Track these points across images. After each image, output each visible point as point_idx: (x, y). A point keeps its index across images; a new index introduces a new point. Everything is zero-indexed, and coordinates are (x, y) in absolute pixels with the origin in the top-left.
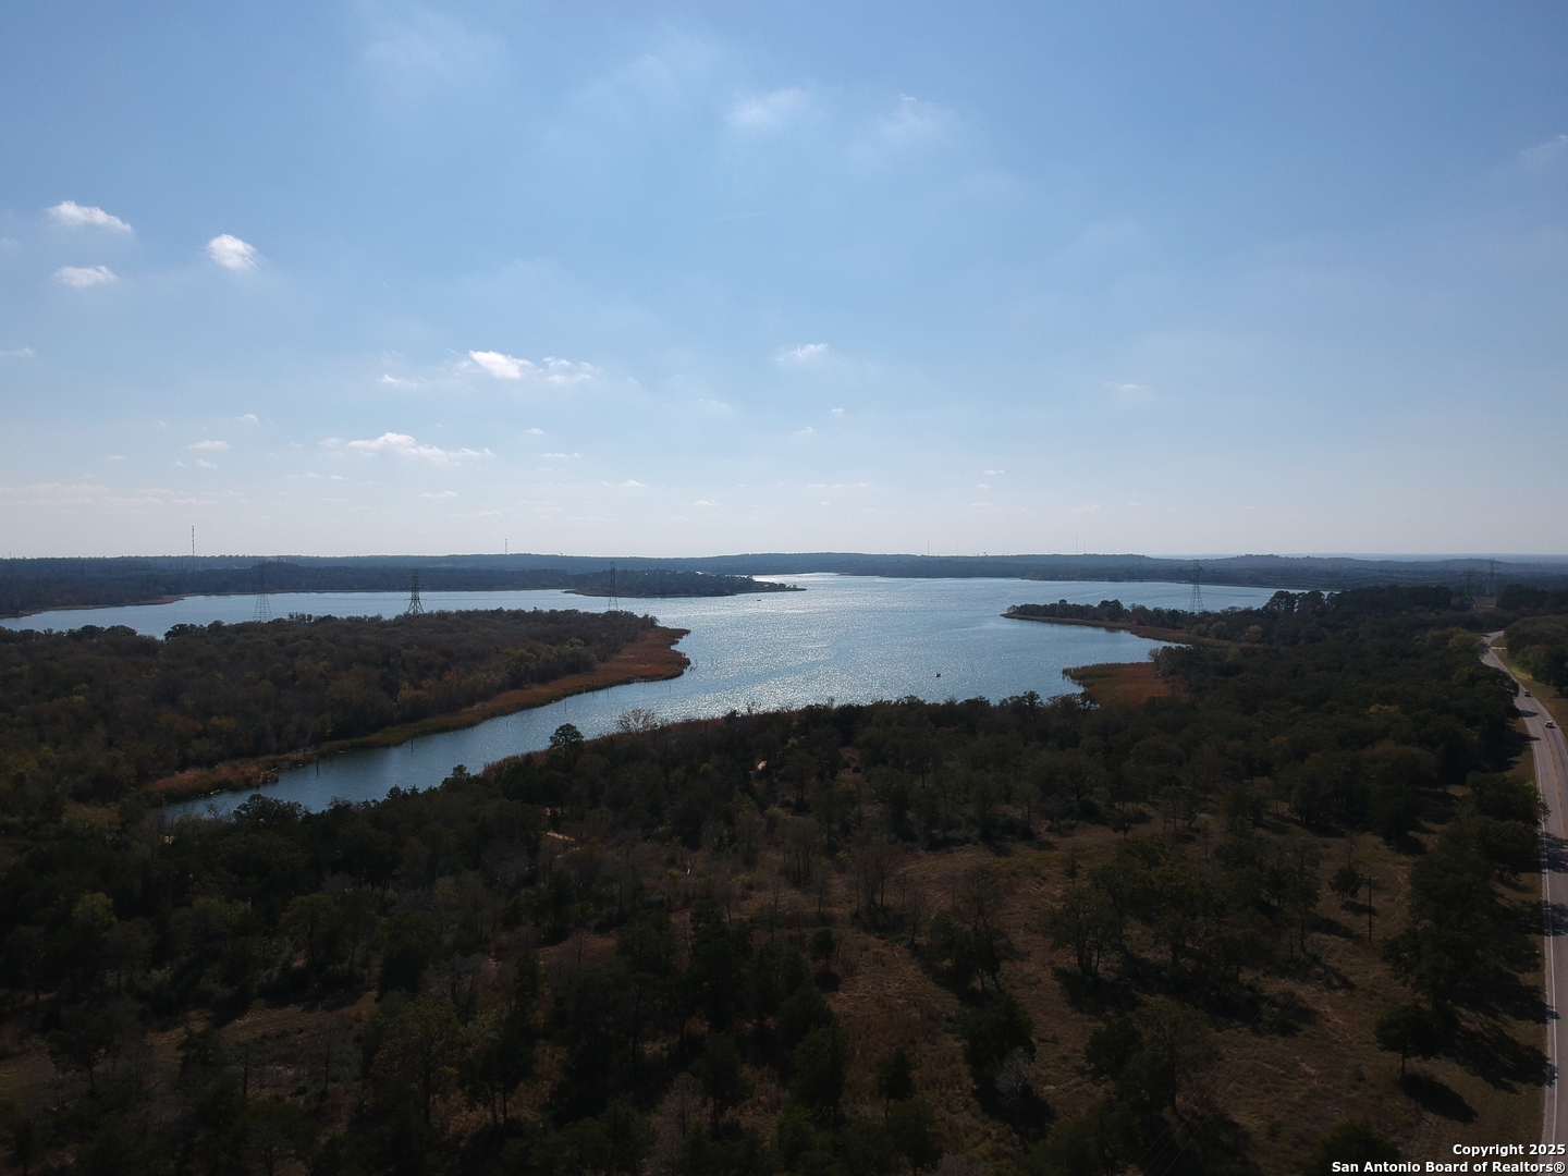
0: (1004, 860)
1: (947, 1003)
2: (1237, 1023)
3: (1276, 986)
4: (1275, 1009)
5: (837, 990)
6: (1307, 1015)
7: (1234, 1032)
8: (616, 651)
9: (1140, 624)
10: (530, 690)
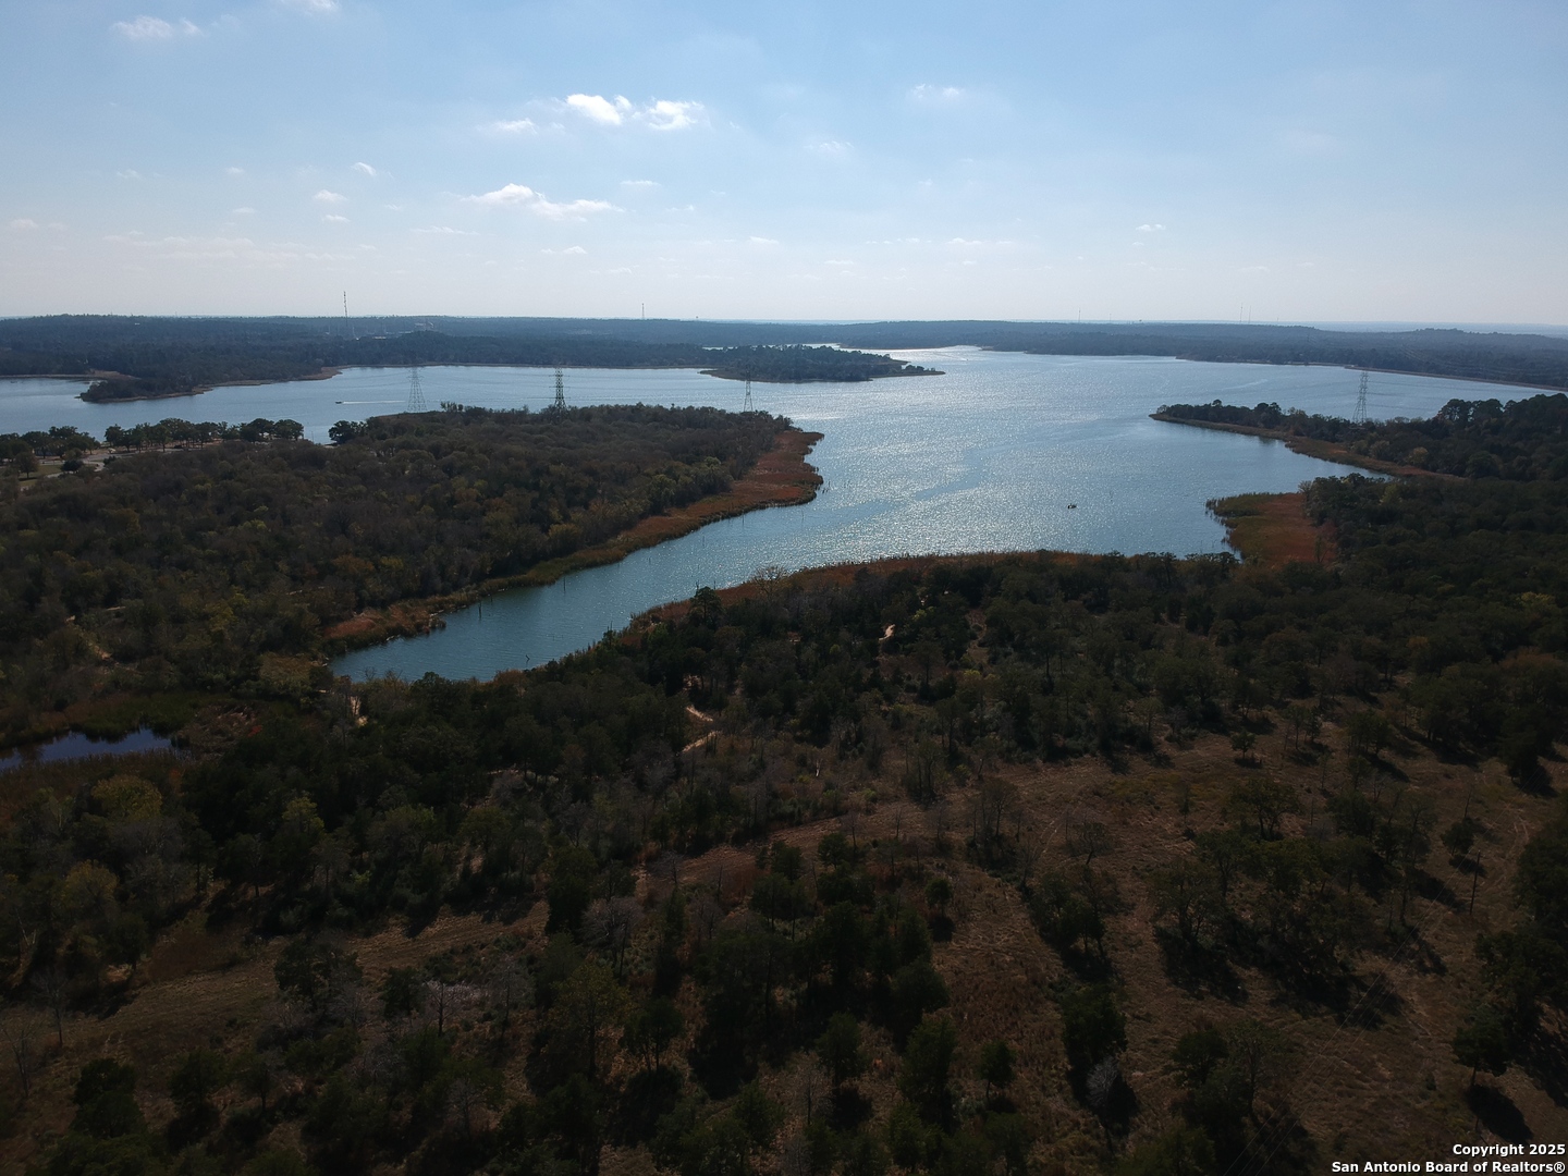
0: (1119, 779)
1: (1051, 965)
2: (1324, 1008)
3: (1369, 964)
4: (1364, 995)
5: (949, 938)
6: (1393, 1004)
7: (1319, 1020)
8: (752, 464)
9: (1298, 433)
10: (670, 516)
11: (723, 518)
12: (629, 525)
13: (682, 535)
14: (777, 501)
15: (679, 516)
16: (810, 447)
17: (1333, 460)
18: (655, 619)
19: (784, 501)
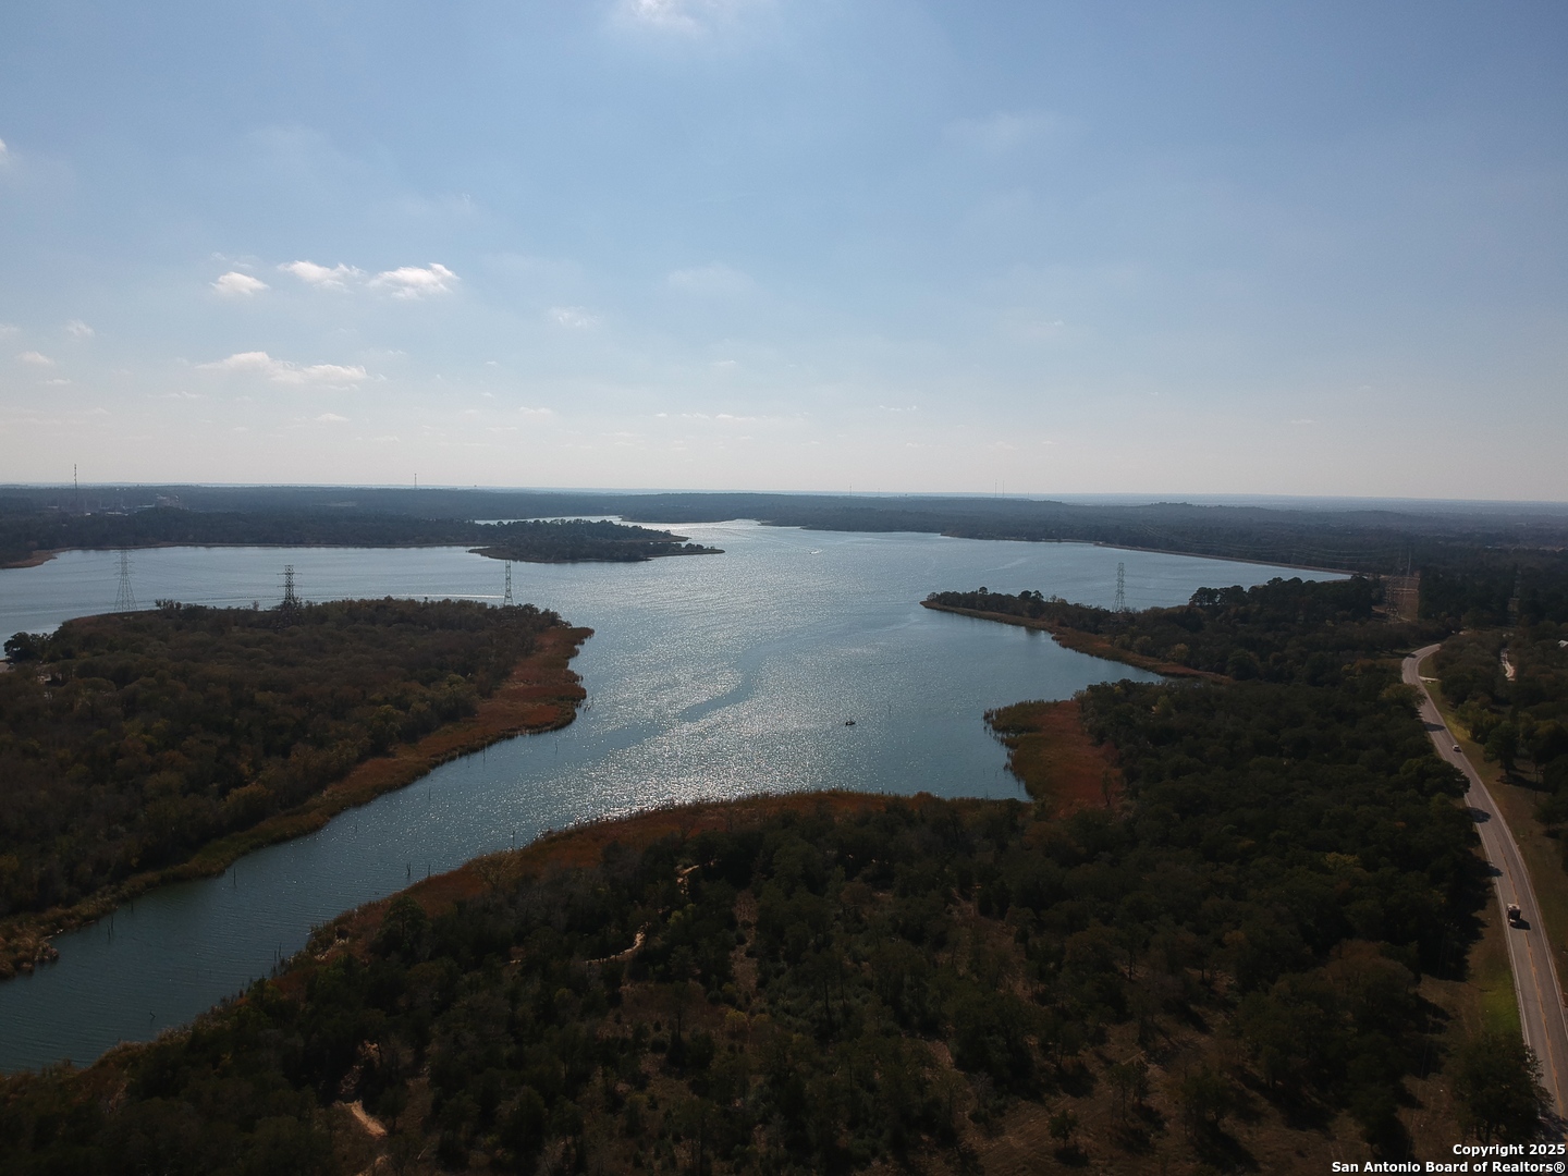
8: (506, 674)
9: (1062, 624)
10: (394, 756)
11: (460, 755)
12: (340, 775)
13: (405, 785)
14: (528, 727)
15: (406, 757)
16: (576, 647)
17: (1099, 656)
18: (342, 934)
19: (537, 727)
